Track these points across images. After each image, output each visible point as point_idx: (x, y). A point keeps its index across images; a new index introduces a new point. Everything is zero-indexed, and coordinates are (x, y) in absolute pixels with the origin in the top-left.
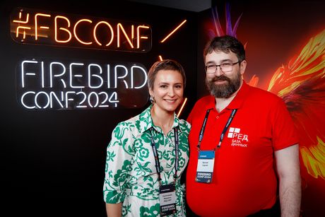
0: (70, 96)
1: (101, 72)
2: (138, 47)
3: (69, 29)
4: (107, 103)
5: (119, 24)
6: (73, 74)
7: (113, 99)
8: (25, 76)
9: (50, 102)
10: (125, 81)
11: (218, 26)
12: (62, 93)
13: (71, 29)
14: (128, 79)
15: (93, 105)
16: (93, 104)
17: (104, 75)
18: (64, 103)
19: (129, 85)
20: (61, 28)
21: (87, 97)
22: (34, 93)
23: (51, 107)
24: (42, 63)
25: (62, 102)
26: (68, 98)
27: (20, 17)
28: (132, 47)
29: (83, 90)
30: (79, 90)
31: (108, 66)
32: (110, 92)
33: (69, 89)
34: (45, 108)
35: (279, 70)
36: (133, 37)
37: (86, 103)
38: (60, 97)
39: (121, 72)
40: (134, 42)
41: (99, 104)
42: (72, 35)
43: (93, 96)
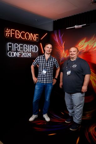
0: (20, 53)
2: (36, 40)
4: (28, 56)
5: (31, 34)
6: (20, 47)
7: (30, 55)
8: (9, 47)
9: (15, 55)
13: (20, 34)
14: (33, 49)
16: (25, 56)
17: (28, 48)
18: (18, 55)
19: (34, 51)
21: (23, 54)
22: (11, 52)
24: (13, 44)
27: (7, 30)
28: (34, 40)
29: (23, 52)
31: (29, 45)
32: (29, 53)
33: (19, 51)
36: (34, 37)
37: (23, 56)
39: (32, 47)
42: (20, 36)
43: (25, 54)
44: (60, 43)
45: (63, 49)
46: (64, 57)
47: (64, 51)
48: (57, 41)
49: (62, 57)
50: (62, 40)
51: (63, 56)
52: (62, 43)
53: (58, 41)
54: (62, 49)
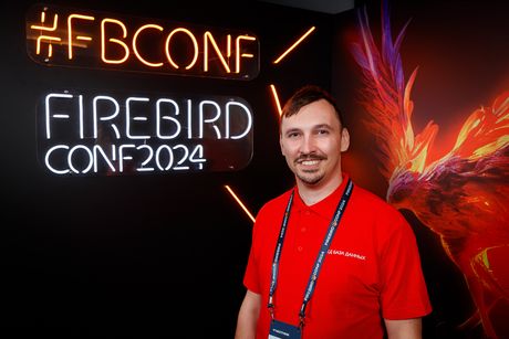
0: (126, 152)
1: (177, 113)
2: (238, 71)
3: (124, 40)
4: (187, 163)
5: (208, 34)
6: (132, 115)
7: (197, 156)
8: (52, 120)
9: (93, 162)
10: (215, 127)
11: (368, 37)
12: (114, 147)
13: (129, 40)
14: (221, 123)
15: (164, 167)
16: (164, 165)
17: (182, 118)
18: (116, 163)
19: (223, 133)
20: (112, 40)
21: (154, 154)
22: (67, 147)
23: (96, 170)
24: (81, 97)
25: (113, 162)
26: (124, 156)
27: (43, 19)
28: (229, 71)
29: (148, 142)
30: (141, 142)
31: (189, 101)
32: (191, 144)
33: (124, 140)
34: (85, 172)
35: (475, 114)
36: (229, 55)
38: (109, 155)
39: (209, 112)
40: (232, 62)
41: (174, 165)
42: (130, 50)
43: (164, 152)
44: (389, 79)
45: (408, 115)
46: (413, 169)
47: (409, 132)
48: (372, 68)
49: (397, 170)
50: (399, 61)
51: (402, 163)
52: (400, 80)
53: (378, 68)
54: (400, 119)
